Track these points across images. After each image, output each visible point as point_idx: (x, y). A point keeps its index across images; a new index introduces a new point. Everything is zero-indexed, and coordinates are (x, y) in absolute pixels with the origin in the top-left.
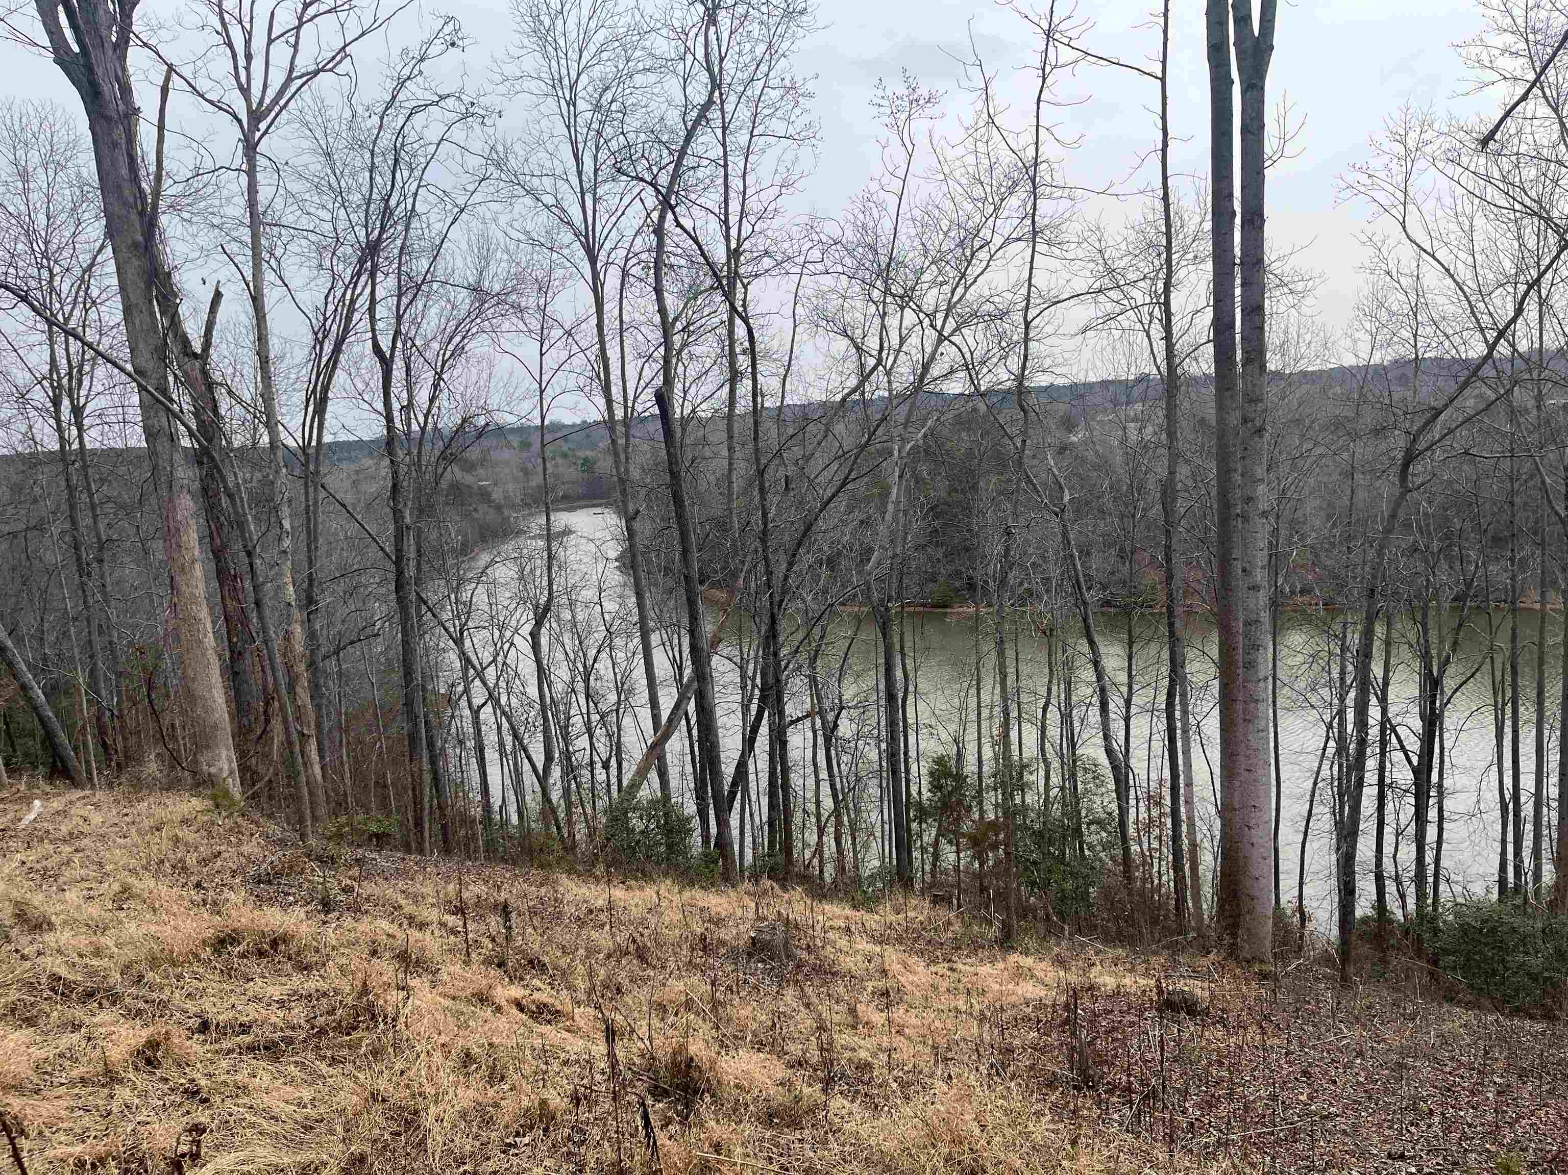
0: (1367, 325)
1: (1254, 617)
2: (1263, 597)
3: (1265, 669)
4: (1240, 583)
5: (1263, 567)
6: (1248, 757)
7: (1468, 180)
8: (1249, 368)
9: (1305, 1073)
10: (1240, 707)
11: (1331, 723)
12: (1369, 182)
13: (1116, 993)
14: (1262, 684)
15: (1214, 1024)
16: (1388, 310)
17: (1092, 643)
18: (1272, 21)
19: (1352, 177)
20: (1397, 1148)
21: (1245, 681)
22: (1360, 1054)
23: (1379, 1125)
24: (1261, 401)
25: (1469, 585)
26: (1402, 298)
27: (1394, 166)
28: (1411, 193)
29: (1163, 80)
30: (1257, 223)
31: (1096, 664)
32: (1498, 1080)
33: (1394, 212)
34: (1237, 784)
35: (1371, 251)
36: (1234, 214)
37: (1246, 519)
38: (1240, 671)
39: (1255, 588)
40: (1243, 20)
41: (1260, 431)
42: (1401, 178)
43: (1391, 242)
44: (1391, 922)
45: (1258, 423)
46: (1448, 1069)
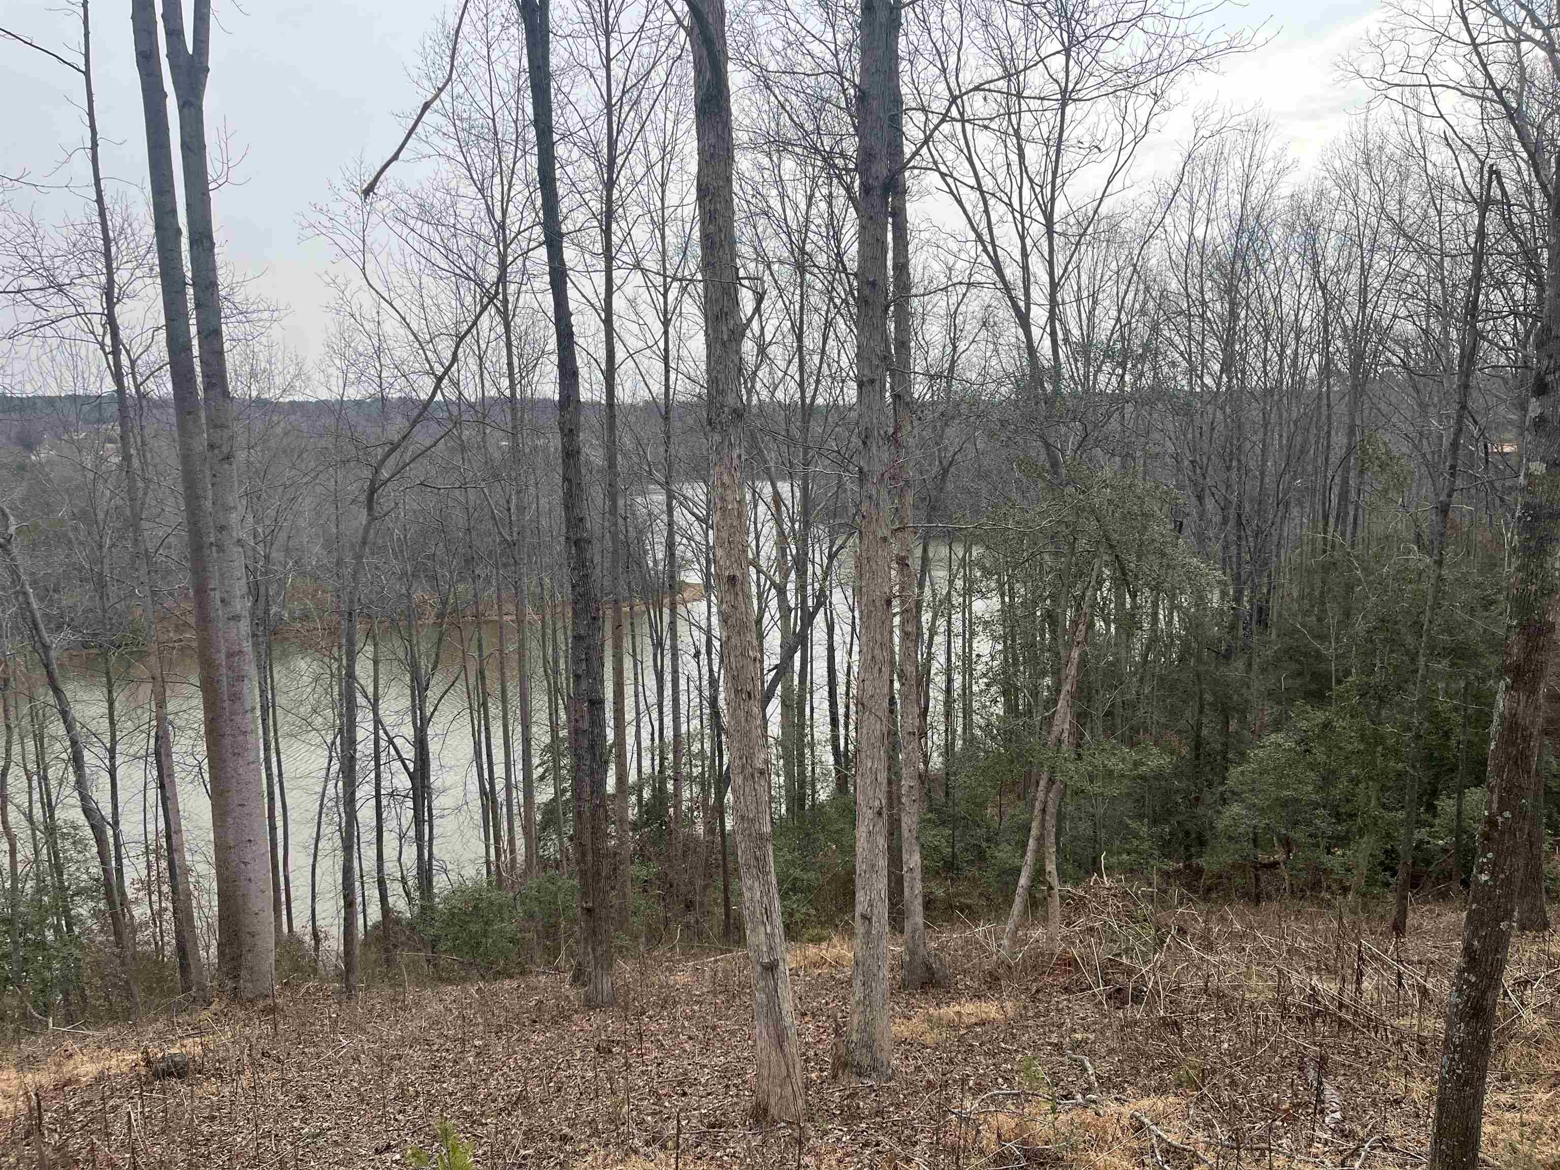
0: (337, 362)
1: (237, 648)
2: (244, 627)
3: (253, 697)
4: (220, 612)
5: (243, 597)
6: (239, 792)
7: (413, 238)
8: (211, 393)
9: (301, 1098)
10: (227, 741)
11: (333, 743)
12: (328, 224)
13: (100, 1079)
14: (249, 715)
15: (208, 1079)
16: (355, 350)
17: (57, 691)
18: (206, 42)
19: (315, 217)
20: (381, 1144)
21: (232, 714)
22: (356, 1059)
23: (369, 1125)
24: (227, 427)
25: (444, 603)
26: (367, 340)
27: (352, 213)
28: (368, 242)
29: (87, 74)
30: (207, 244)
31: (64, 714)
32: (477, 1043)
33: (354, 257)
34: (230, 821)
35: (336, 293)
36: (179, 232)
37: (221, 549)
38: (226, 704)
39: (236, 618)
40: (175, 33)
41: (228, 458)
42: (359, 227)
43: (353, 287)
44: (398, 921)
45: (226, 450)
46: (435, 1047)
